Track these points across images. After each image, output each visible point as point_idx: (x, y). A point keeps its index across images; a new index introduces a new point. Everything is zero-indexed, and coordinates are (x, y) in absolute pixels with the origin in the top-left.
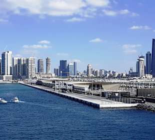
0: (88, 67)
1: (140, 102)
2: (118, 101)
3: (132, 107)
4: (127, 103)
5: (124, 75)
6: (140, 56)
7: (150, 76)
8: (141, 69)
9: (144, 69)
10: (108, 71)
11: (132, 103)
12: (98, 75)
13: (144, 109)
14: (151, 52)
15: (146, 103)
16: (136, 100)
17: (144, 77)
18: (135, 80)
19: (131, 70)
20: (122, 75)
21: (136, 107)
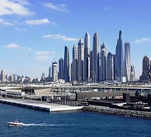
0: (2, 72)
1: (85, 104)
2: (64, 104)
3: (78, 110)
4: (73, 106)
5: (39, 80)
6: (54, 62)
7: (63, 81)
8: (55, 74)
9: (57, 74)
10: (21, 76)
11: (78, 106)
12: (12, 80)
13: (90, 111)
14: (63, 59)
15: (90, 105)
16: (82, 103)
17: (58, 82)
18: (51, 85)
19: (43, 75)
20: (37, 79)
21: (81, 109)
